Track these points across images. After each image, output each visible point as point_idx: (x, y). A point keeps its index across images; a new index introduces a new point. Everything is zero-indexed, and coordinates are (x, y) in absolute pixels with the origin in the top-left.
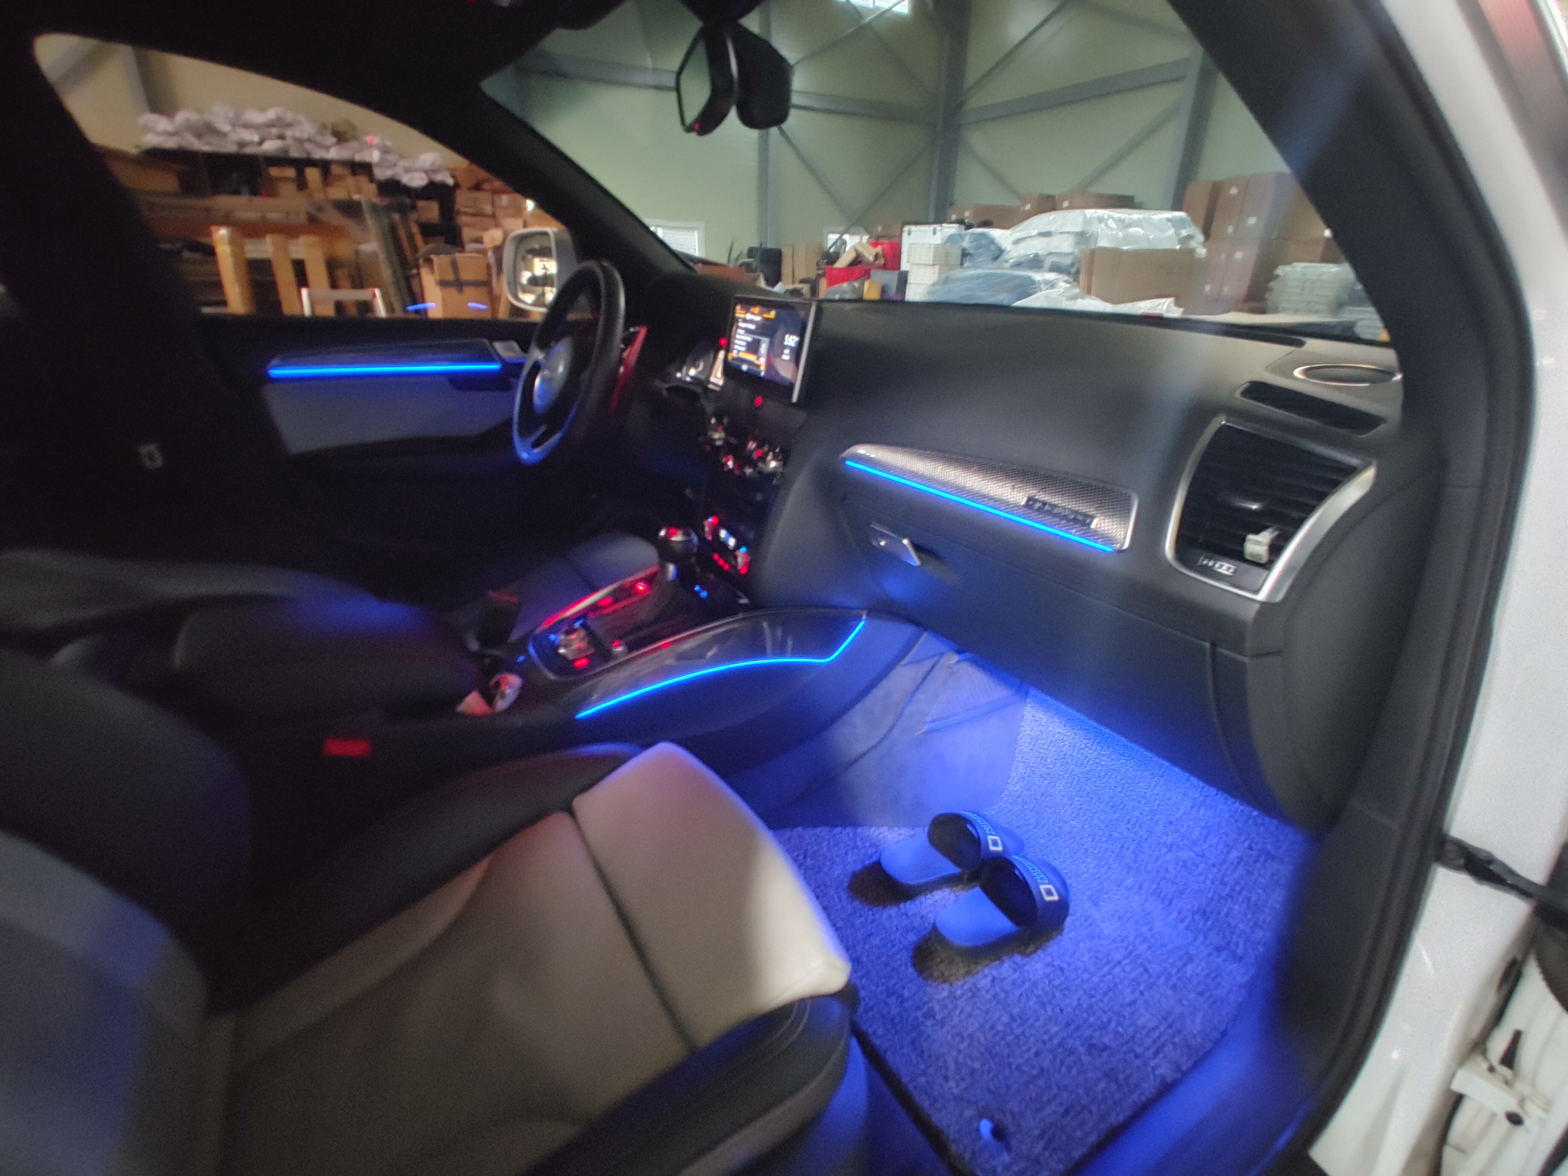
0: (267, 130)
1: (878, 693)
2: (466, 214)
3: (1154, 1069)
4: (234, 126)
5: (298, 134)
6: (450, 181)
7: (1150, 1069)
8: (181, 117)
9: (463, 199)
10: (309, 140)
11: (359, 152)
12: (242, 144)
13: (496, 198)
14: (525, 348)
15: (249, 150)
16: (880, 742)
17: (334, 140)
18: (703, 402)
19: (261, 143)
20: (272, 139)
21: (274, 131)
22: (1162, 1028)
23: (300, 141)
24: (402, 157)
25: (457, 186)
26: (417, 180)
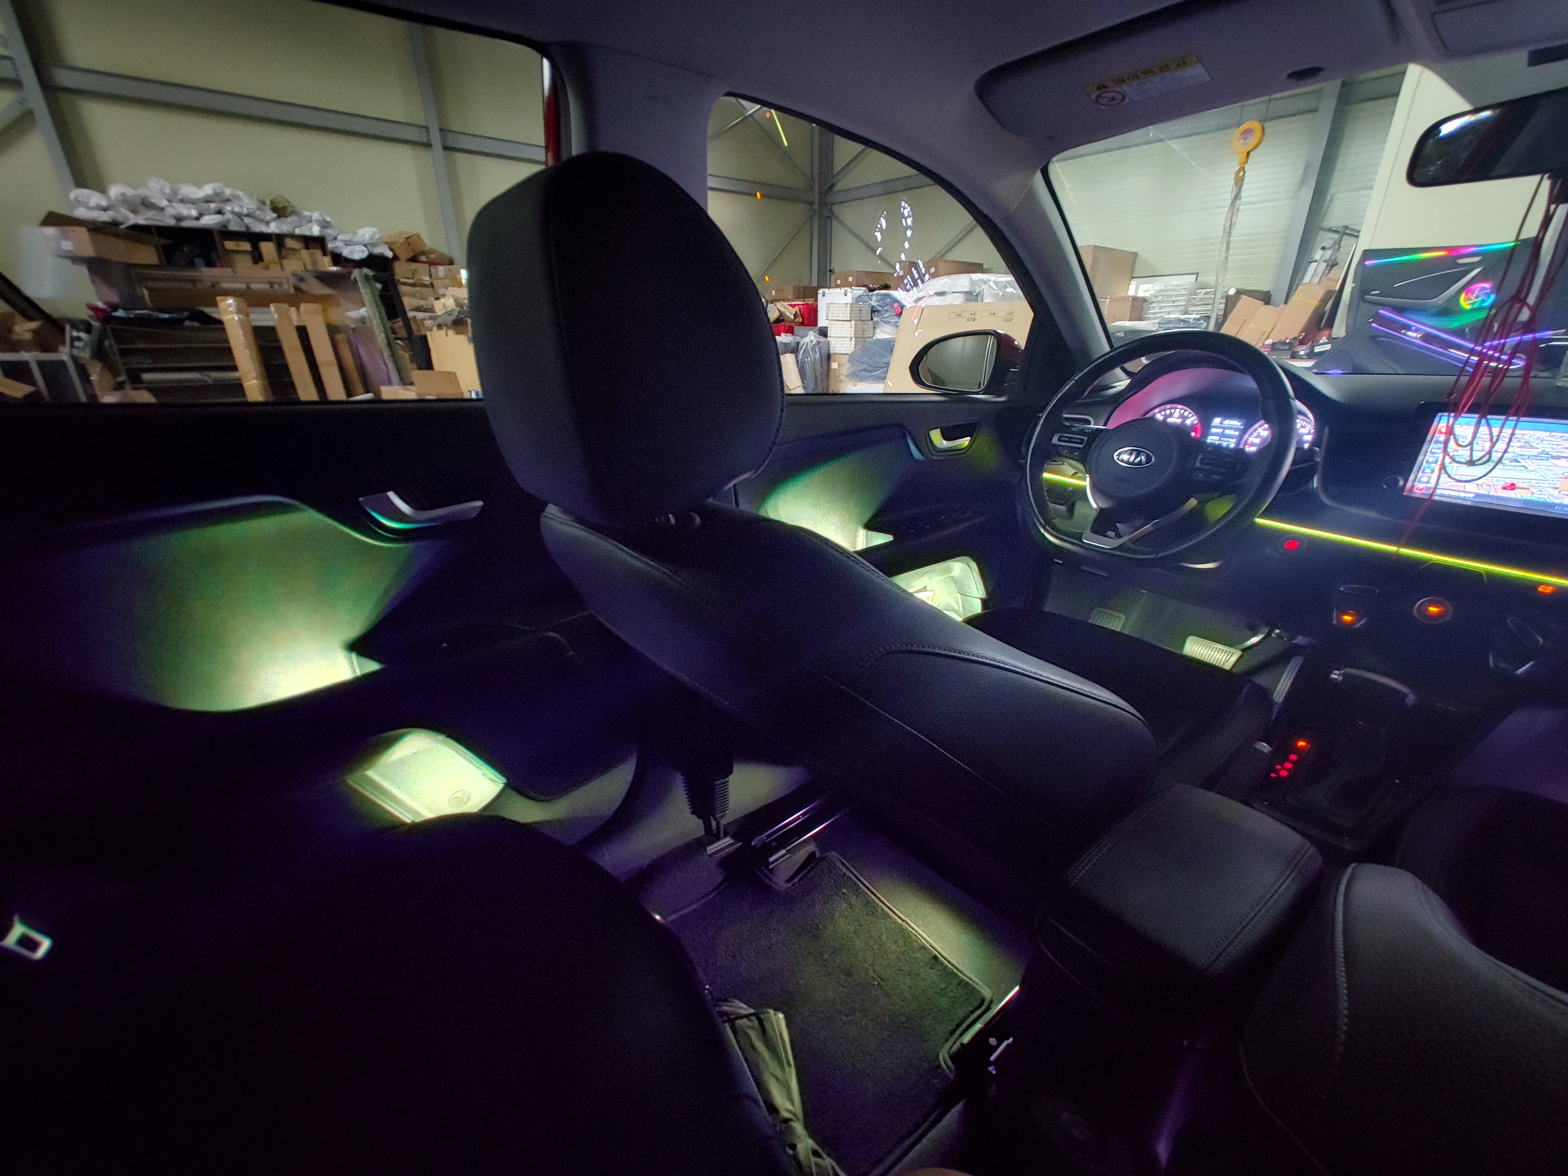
0: (205, 205)
2: (404, 284)
4: (169, 201)
5: (237, 209)
6: (390, 254)
8: (113, 191)
9: (401, 270)
10: (248, 215)
11: (298, 227)
12: (179, 219)
13: (433, 269)
17: (275, 215)
19: (197, 219)
20: (211, 214)
21: (212, 206)
23: (239, 215)
24: (343, 231)
25: (396, 258)
26: (358, 253)
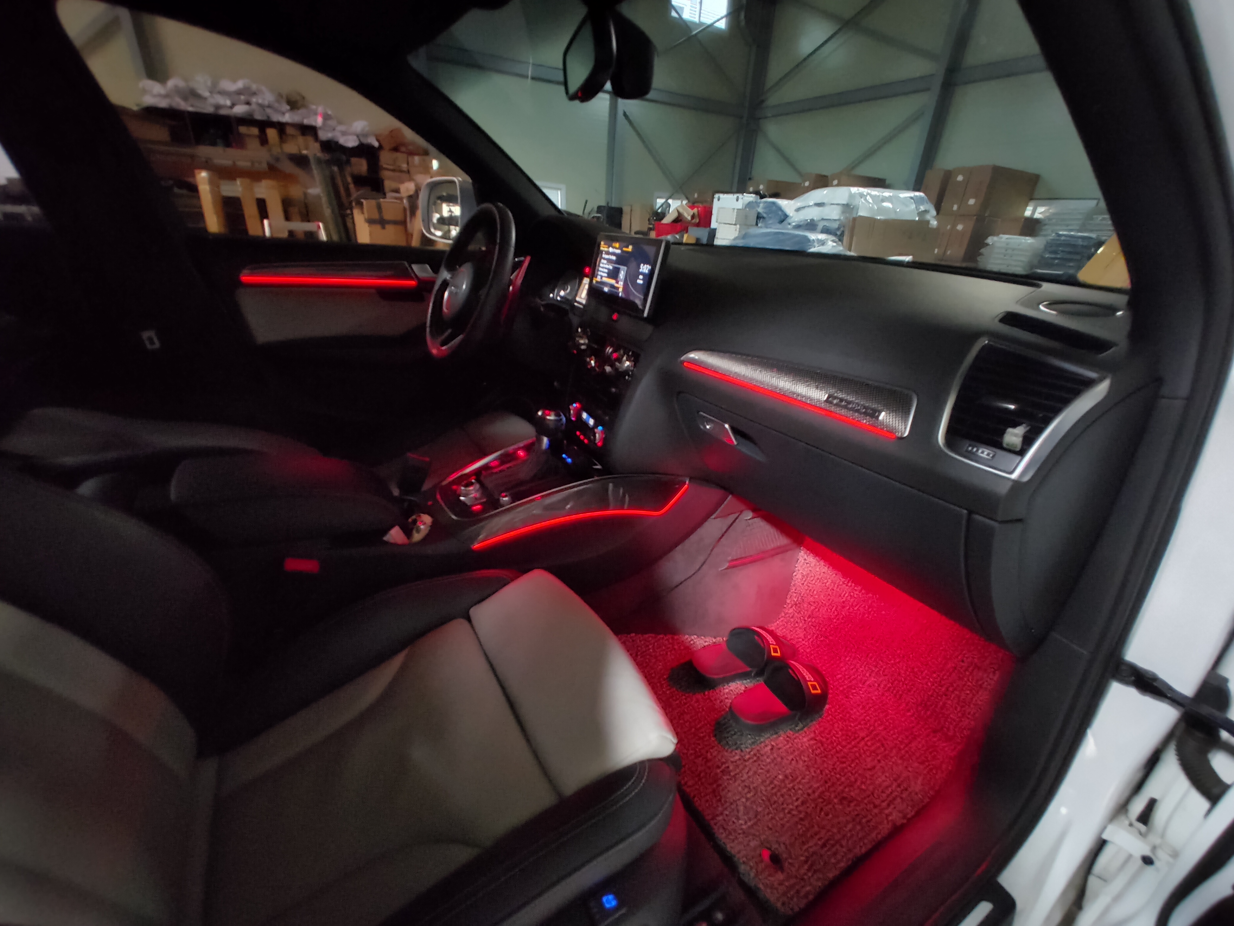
0: (237, 97)
1: (694, 538)
2: (388, 170)
3: (887, 816)
4: (211, 92)
5: (260, 101)
6: (376, 144)
7: (884, 816)
8: (171, 83)
9: (385, 158)
10: (269, 106)
11: (307, 118)
12: (218, 107)
13: (410, 159)
14: (436, 270)
15: (223, 112)
16: (694, 574)
17: (288, 107)
18: (571, 315)
19: (232, 107)
20: (241, 104)
21: (242, 97)
22: (894, 786)
23: (261, 106)
24: (340, 123)
25: (381, 147)
26: (351, 142)
